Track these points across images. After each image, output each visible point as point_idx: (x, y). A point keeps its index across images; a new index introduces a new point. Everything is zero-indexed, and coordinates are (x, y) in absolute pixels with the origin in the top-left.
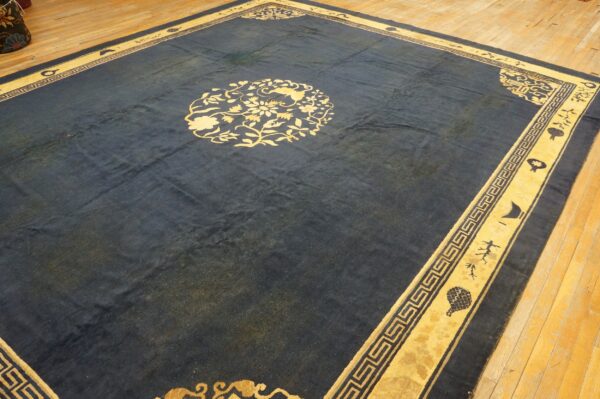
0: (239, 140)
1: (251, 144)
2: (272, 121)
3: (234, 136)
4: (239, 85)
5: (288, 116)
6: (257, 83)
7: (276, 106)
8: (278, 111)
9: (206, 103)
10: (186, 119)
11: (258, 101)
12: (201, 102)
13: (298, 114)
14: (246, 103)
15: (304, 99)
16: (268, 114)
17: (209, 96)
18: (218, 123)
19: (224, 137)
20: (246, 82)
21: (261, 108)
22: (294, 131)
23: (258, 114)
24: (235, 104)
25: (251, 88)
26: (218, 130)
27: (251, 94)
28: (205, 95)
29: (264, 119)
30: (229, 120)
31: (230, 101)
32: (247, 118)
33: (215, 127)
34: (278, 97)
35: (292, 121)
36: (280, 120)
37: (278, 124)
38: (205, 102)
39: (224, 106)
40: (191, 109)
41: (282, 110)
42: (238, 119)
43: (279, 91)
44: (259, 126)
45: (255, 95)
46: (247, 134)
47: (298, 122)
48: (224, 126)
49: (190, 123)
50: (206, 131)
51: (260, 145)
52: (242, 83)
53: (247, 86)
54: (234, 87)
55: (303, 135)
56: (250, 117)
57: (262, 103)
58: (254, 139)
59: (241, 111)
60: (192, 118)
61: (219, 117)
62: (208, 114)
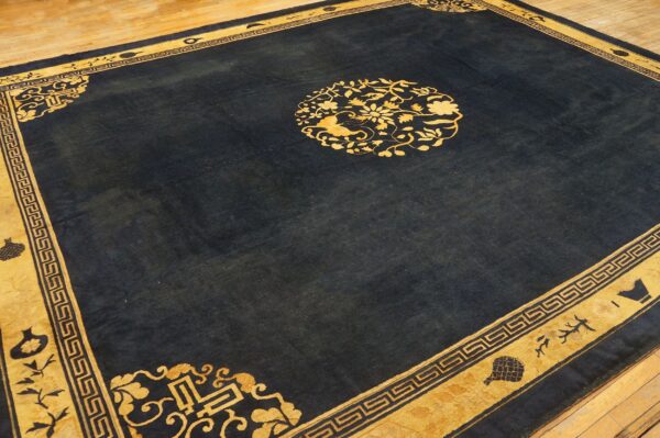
0: (411, 87)
1: (402, 83)
2: (374, 99)
3: (415, 91)
4: (392, 151)
5: (356, 102)
6: (368, 149)
7: (361, 114)
8: (361, 108)
9: (438, 130)
10: (461, 116)
11: (377, 123)
12: (446, 133)
13: (342, 101)
14: (391, 122)
15: (324, 116)
16: (374, 106)
17: (435, 140)
18: (428, 105)
19: (425, 91)
20: (381, 154)
21: (378, 115)
22: (357, 87)
23: (384, 108)
24: (405, 124)
25: (378, 143)
26: (429, 99)
27: (381, 133)
28: (439, 143)
29: (380, 103)
30: (417, 107)
31: (410, 128)
32: (397, 107)
33: (431, 102)
34: (352, 125)
35: (354, 95)
36: (364, 99)
37: (369, 95)
38: (440, 134)
39: (418, 123)
40: (456, 126)
41: (357, 109)
42: (407, 106)
43: (346, 132)
44: (388, 97)
45: (378, 131)
46: (402, 91)
47: (348, 94)
48: (423, 102)
49: (456, 111)
50: (441, 100)
51: (394, 81)
52: (388, 154)
53: (382, 148)
54: (398, 149)
55: (352, 83)
56: (393, 106)
57: (374, 120)
58: (398, 86)
59: (401, 114)
60: (454, 116)
61: (426, 110)
62: (436, 117)
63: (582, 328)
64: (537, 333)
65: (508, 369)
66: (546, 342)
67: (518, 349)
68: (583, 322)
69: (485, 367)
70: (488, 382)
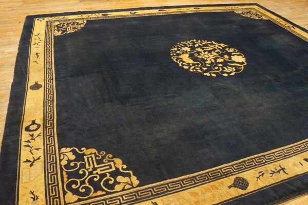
0: (226, 47)
1: (222, 45)
2: (208, 49)
3: (227, 49)
4: (210, 73)
5: (199, 50)
6: (200, 71)
7: (200, 55)
8: (201, 52)
9: (234, 68)
10: (246, 64)
11: (206, 60)
12: (237, 70)
13: (193, 48)
14: (213, 61)
15: (183, 53)
16: (207, 53)
17: (231, 72)
18: (232, 57)
19: (231, 50)
20: (205, 74)
21: (205, 56)
22: (201, 43)
23: (211, 54)
24: (219, 63)
25: (205, 69)
26: (233, 54)
27: (207, 65)
28: (233, 74)
29: (210, 52)
30: (226, 56)
31: (221, 65)
32: (217, 55)
33: (234, 55)
34: (195, 59)
35: (199, 46)
36: (203, 49)
37: (205, 47)
38: (234, 70)
39: (225, 64)
40: (243, 68)
41: (199, 53)
42: (222, 55)
43: (191, 62)
44: (214, 50)
45: (206, 64)
46: (221, 48)
47: (196, 46)
48: (230, 54)
49: (244, 61)
50: (238, 55)
51: (218, 43)
52: (208, 74)
53: (206, 71)
54: (213, 73)
55: (199, 41)
56: (216, 54)
57: (205, 59)
58: (220, 46)
59: (218, 58)
60: (243, 63)
61: (230, 58)
62: (235, 62)
63: (281, 172)
64: (259, 169)
65: (241, 183)
66: (263, 175)
67: (248, 175)
68: (283, 169)
69: (230, 180)
70: (230, 187)
